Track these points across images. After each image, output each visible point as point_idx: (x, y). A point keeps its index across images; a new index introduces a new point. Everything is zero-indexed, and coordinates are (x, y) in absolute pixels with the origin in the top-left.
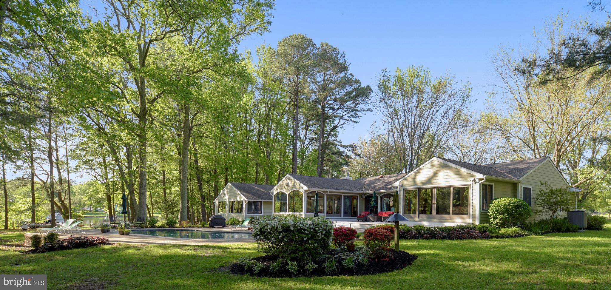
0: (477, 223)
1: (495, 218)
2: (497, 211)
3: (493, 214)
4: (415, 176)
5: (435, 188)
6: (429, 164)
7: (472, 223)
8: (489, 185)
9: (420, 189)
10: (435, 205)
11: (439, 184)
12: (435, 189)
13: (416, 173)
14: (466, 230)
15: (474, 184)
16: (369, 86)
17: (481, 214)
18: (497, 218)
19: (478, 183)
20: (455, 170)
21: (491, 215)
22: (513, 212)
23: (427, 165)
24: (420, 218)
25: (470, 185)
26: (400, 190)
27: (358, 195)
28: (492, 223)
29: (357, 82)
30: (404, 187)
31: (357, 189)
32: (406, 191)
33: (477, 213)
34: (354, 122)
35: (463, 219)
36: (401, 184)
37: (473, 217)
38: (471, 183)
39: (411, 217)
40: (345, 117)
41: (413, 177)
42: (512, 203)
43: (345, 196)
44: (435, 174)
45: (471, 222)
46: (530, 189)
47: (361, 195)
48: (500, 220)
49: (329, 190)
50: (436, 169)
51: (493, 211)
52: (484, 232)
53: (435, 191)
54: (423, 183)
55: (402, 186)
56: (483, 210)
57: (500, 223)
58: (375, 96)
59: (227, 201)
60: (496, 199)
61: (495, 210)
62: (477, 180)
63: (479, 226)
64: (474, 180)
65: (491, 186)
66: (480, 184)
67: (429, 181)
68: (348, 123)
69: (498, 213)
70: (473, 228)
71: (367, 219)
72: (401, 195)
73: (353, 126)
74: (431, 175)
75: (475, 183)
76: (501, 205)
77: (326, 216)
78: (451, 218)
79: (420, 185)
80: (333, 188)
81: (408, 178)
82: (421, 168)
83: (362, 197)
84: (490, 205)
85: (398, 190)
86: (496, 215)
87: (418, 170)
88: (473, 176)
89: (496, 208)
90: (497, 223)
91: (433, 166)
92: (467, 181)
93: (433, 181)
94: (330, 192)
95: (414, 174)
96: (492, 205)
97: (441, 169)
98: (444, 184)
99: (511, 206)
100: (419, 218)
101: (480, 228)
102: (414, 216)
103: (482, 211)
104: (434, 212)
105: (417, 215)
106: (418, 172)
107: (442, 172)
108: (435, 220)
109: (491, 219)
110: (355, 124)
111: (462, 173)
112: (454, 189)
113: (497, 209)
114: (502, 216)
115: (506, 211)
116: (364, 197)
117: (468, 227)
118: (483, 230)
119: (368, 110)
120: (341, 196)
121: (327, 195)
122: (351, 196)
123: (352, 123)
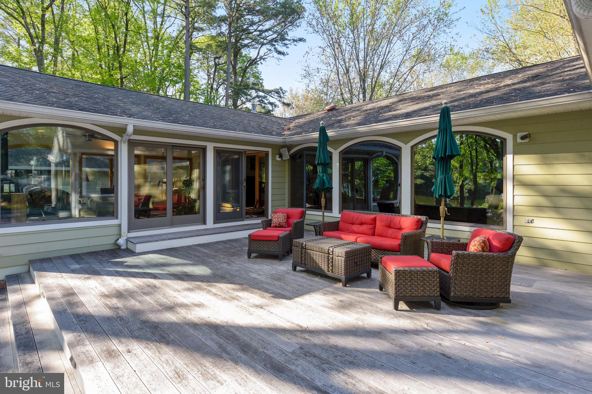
27: (270, 150)
34: (280, 53)
43: (218, 152)
47: (278, 148)
49: (128, 123)
68: (271, 55)
73: (279, 59)
77: (130, 229)
83: (281, 156)
94: (137, 131)
110: (281, 57)
116: (286, 157)
119: (301, 40)
120: (204, 150)
121: (132, 144)
122: (245, 151)
123: (276, 55)
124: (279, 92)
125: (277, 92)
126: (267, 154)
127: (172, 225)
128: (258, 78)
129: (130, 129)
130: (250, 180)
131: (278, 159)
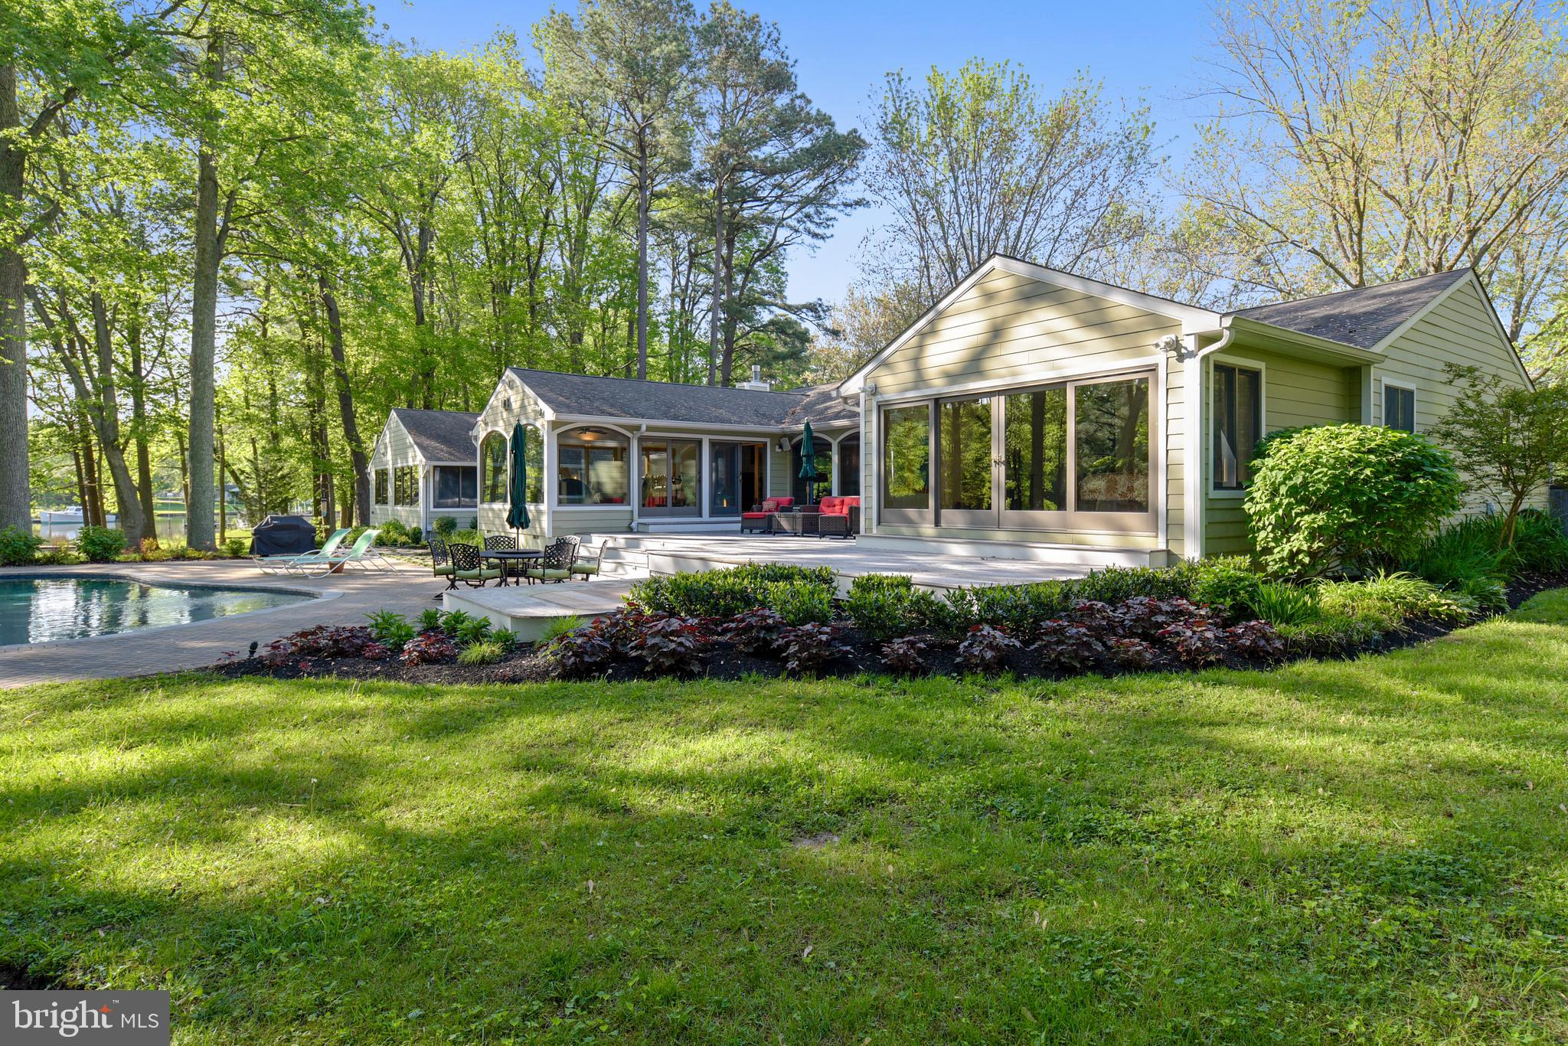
0: (1191, 551)
1: (1286, 527)
2: (1293, 491)
3: (1274, 509)
4: (921, 347)
5: (999, 393)
6: (974, 293)
7: (1168, 552)
8: (1243, 371)
9: (938, 401)
10: (1003, 468)
11: (1014, 375)
12: (1002, 398)
13: (923, 335)
14: (1138, 603)
15: (1172, 361)
16: (855, 131)
17: (1210, 507)
18: (1297, 529)
19: (1192, 355)
20: (1081, 306)
21: (1261, 514)
22: (1383, 499)
23: (967, 295)
24: (943, 525)
25: (1153, 369)
26: (868, 411)
27: (768, 440)
28: (1267, 551)
29: (823, 120)
30: (879, 398)
31: (764, 417)
32: (888, 415)
33: (1192, 506)
34: (815, 235)
35: (1122, 529)
36: (870, 383)
37: (1174, 526)
38: (1159, 358)
39: (909, 522)
40: (792, 222)
41: (910, 353)
42: (1370, 451)
43: (713, 444)
44: (997, 333)
45: (1162, 546)
46: (1411, 393)
47: (778, 438)
48: (1313, 535)
49: (644, 423)
50: (1000, 310)
51: (1275, 492)
52: (1242, 612)
53: (999, 408)
54: (952, 377)
55: (875, 391)
56: (1218, 486)
57: (1311, 554)
58: (873, 159)
59: (390, 468)
60: (1286, 434)
61: (1283, 490)
62: (1189, 344)
63: (1206, 578)
64: (1175, 346)
65: (1254, 376)
66: (1205, 359)
67: (974, 365)
68: (799, 240)
69: (1299, 503)
70: (1173, 583)
71: (775, 527)
72: (870, 431)
73: (814, 247)
74: (981, 339)
75: (1181, 358)
76: (1316, 462)
77: (640, 516)
78: (1065, 528)
79: (939, 386)
80: (666, 415)
81: (891, 360)
82: (940, 315)
83: (781, 447)
84: (1257, 462)
85: (861, 410)
86: (1287, 514)
87: (931, 322)
88: (1163, 324)
89: (1287, 478)
90: (1293, 555)
91: (989, 296)
92: (1137, 350)
93: (990, 364)
94: (649, 429)
95: (914, 342)
96: (1269, 462)
97: (1022, 306)
98: (1035, 374)
99: (1368, 464)
100: (937, 523)
101: (1220, 590)
102: (921, 515)
103: (1215, 494)
104: (998, 500)
105: (930, 513)
106: (932, 331)
107: (1025, 319)
108: (1001, 536)
109: (1262, 534)
110: (819, 242)
111: (1115, 314)
112: (1081, 391)
113: (1298, 480)
114: (1321, 518)
115: (1346, 490)
116: (787, 447)
117: (1147, 584)
118: (1229, 601)
119: (859, 203)
120: (700, 442)
121: (641, 439)
122: (741, 443)
123: (808, 239)
124: (815, 309)
125: (812, 308)
126: (765, 444)
127: (672, 515)
128: (778, 272)
129: (644, 428)
130: (748, 478)
131: (778, 450)
